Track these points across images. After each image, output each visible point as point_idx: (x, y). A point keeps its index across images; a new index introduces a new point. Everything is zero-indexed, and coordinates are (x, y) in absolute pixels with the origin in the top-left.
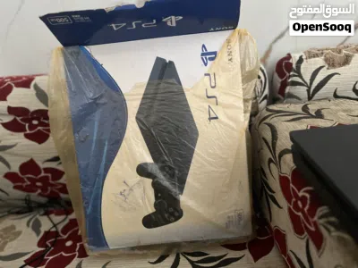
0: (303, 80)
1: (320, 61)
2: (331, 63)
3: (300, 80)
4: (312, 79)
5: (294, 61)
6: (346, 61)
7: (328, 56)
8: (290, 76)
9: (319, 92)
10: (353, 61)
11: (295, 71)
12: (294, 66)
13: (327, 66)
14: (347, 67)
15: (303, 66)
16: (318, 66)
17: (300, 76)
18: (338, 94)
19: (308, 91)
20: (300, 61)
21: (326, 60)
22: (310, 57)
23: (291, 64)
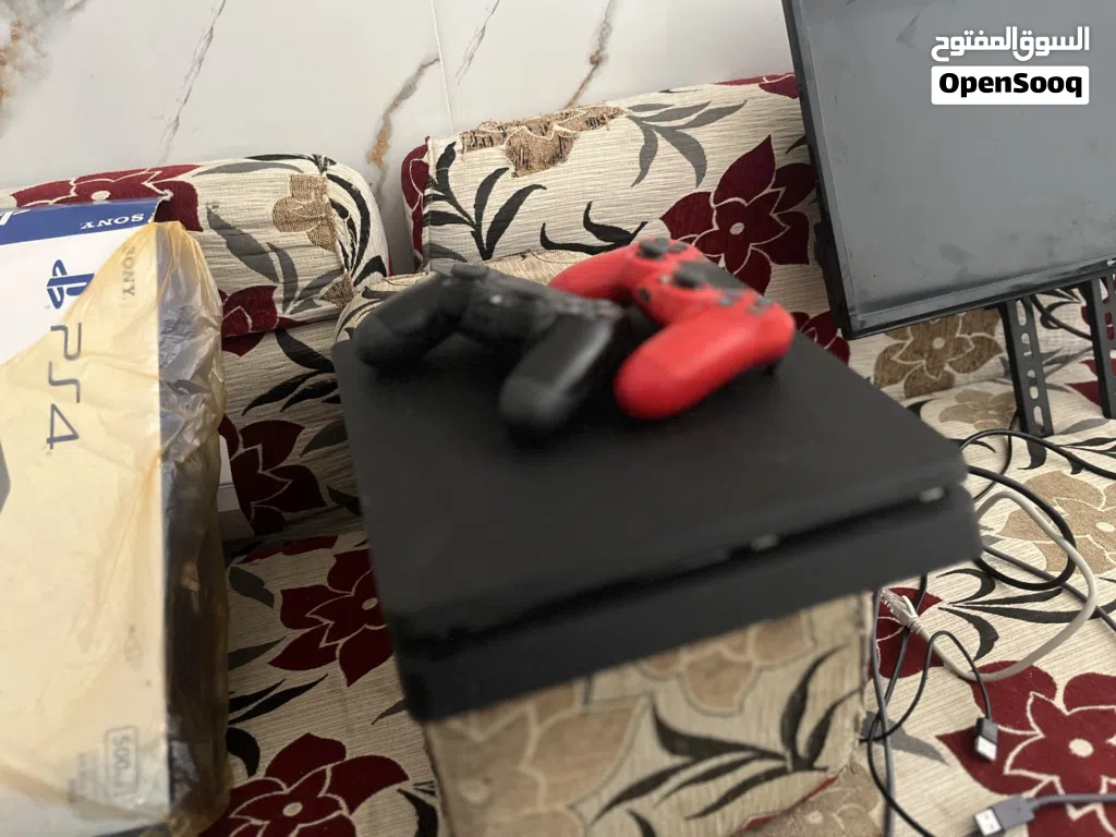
0: (459, 208)
1: (495, 157)
2: (522, 161)
3: (451, 210)
4: (480, 204)
5: (431, 159)
6: (558, 154)
7: (515, 142)
8: (427, 200)
9: (503, 238)
10: (575, 153)
11: (436, 187)
12: (432, 172)
13: (512, 169)
14: (560, 166)
15: (452, 171)
16: (492, 170)
17: (451, 199)
18: (551, 237)
19: (477, 235)
20: (448, 156)
21: (511, 153)
22: (471, 148)
23: (426, 166)
